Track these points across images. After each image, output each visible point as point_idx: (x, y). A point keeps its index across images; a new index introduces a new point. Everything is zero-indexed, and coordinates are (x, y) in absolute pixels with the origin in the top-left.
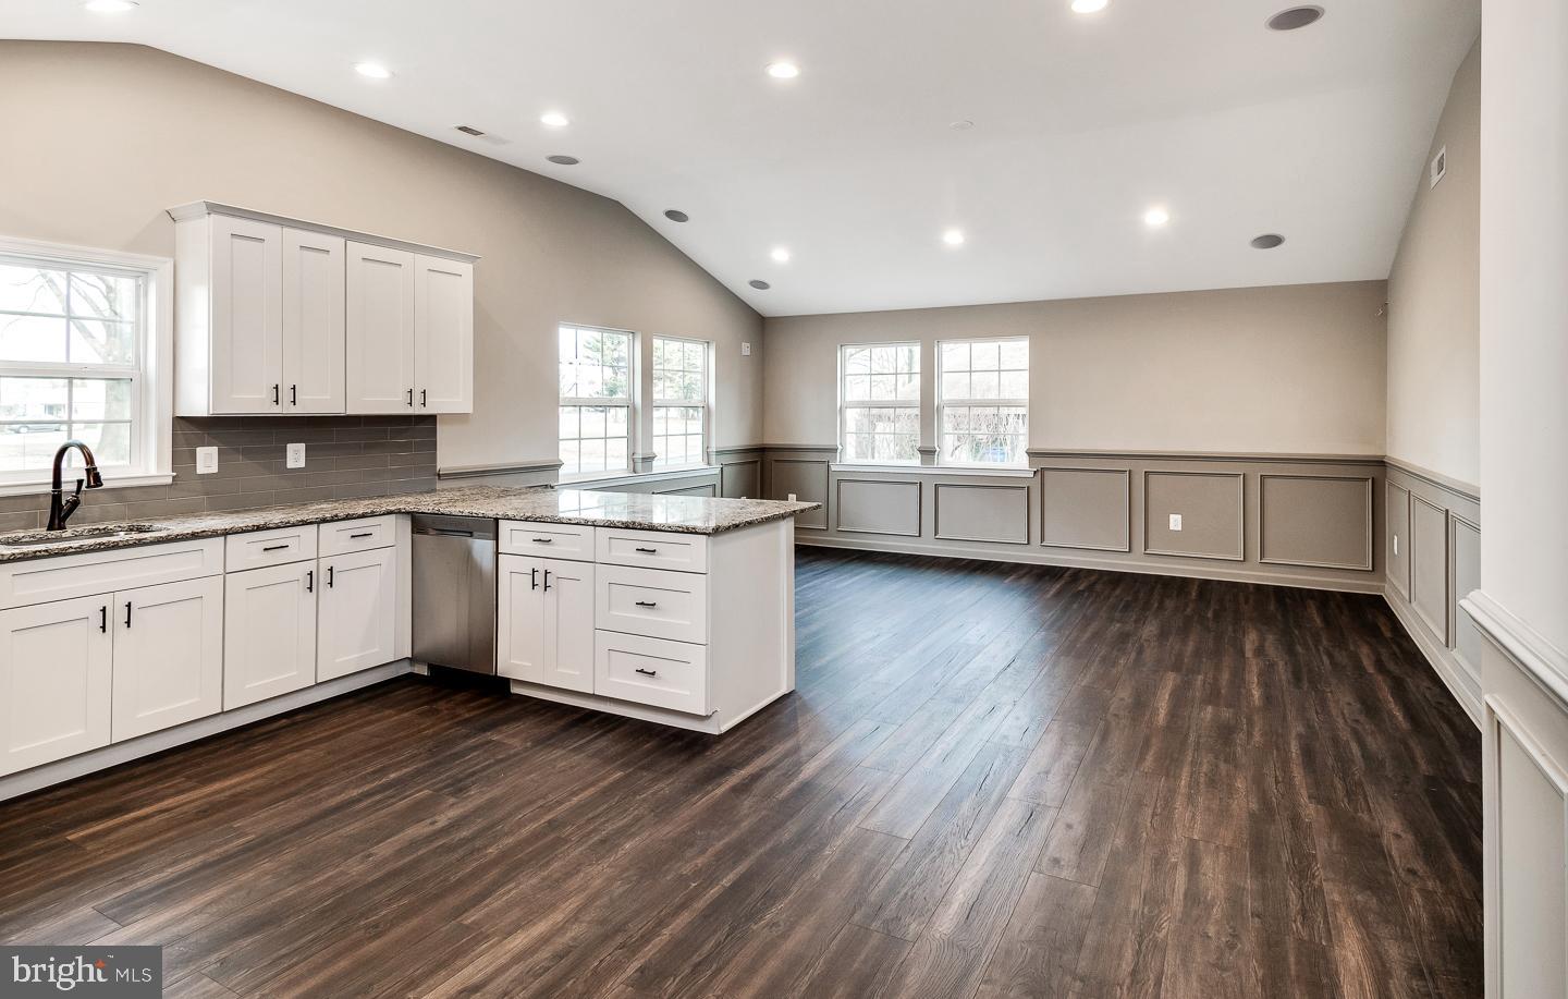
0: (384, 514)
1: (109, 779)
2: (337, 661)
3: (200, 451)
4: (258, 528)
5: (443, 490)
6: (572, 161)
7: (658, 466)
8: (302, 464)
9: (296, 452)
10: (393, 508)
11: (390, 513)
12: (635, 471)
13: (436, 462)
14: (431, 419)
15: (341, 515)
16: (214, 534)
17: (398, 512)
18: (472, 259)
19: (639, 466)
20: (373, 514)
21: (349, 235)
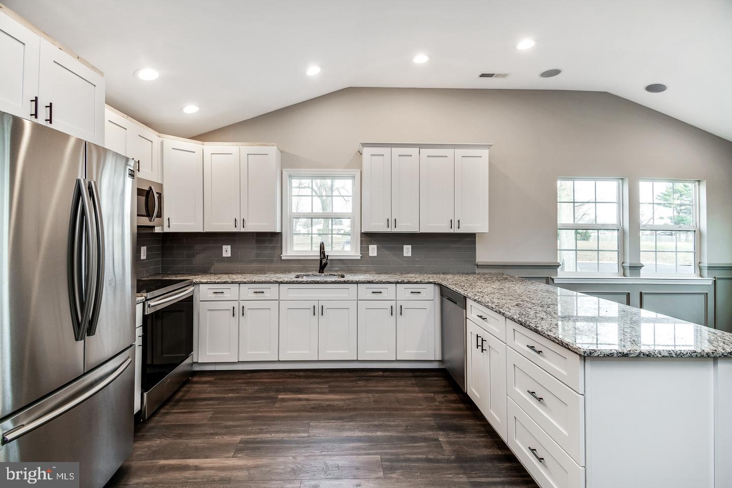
0: (427, 283)
1: (316, 374)
2: (406, 352)
3: (371, 246)
4: (369, 282)
5: (479, 274)
6: (556, 72)
7: (644, 273)
8: (410, 255)
9: (408, 249)
10: (431, 281)
11: (431, 283)
12: (624, 275)
13: (475, 258)
14: (473, 236)
15: (406, 281)
16: (352, 282)
17: (435, 283)
18: (488, 146)
19: (628, 272)
20: (421, 283)
21: (421, 146)
